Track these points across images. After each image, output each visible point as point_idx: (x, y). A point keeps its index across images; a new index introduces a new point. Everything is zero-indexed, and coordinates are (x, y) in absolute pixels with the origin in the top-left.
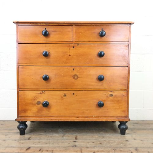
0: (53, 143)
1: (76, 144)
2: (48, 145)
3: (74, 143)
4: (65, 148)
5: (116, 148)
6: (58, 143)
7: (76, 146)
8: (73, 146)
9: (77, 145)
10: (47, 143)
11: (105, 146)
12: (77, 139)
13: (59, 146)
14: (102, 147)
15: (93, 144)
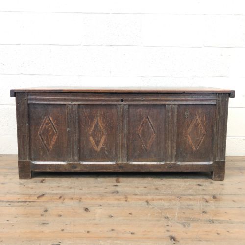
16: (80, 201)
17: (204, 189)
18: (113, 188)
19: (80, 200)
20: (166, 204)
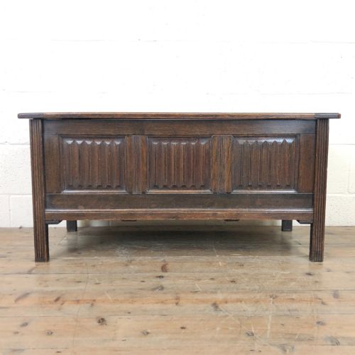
0: (97, 282)
1: (164, 282)
2: (82, 286)
3: (159, 279)
4: (131, 293)
5: (278, 291)
6: (111, 282)
7: (162, 288)
8: (154, 289)
9: (165, 286)
10: (80, 282)
11: (248, 288)
12: (166, 272)
13: (113, 287)
14: (237, 289)
15: (212, 281)
16: (92, 305)
17: (316, 282)
18: (156, 282)
19: (93, 303)
20: (249, 309)
